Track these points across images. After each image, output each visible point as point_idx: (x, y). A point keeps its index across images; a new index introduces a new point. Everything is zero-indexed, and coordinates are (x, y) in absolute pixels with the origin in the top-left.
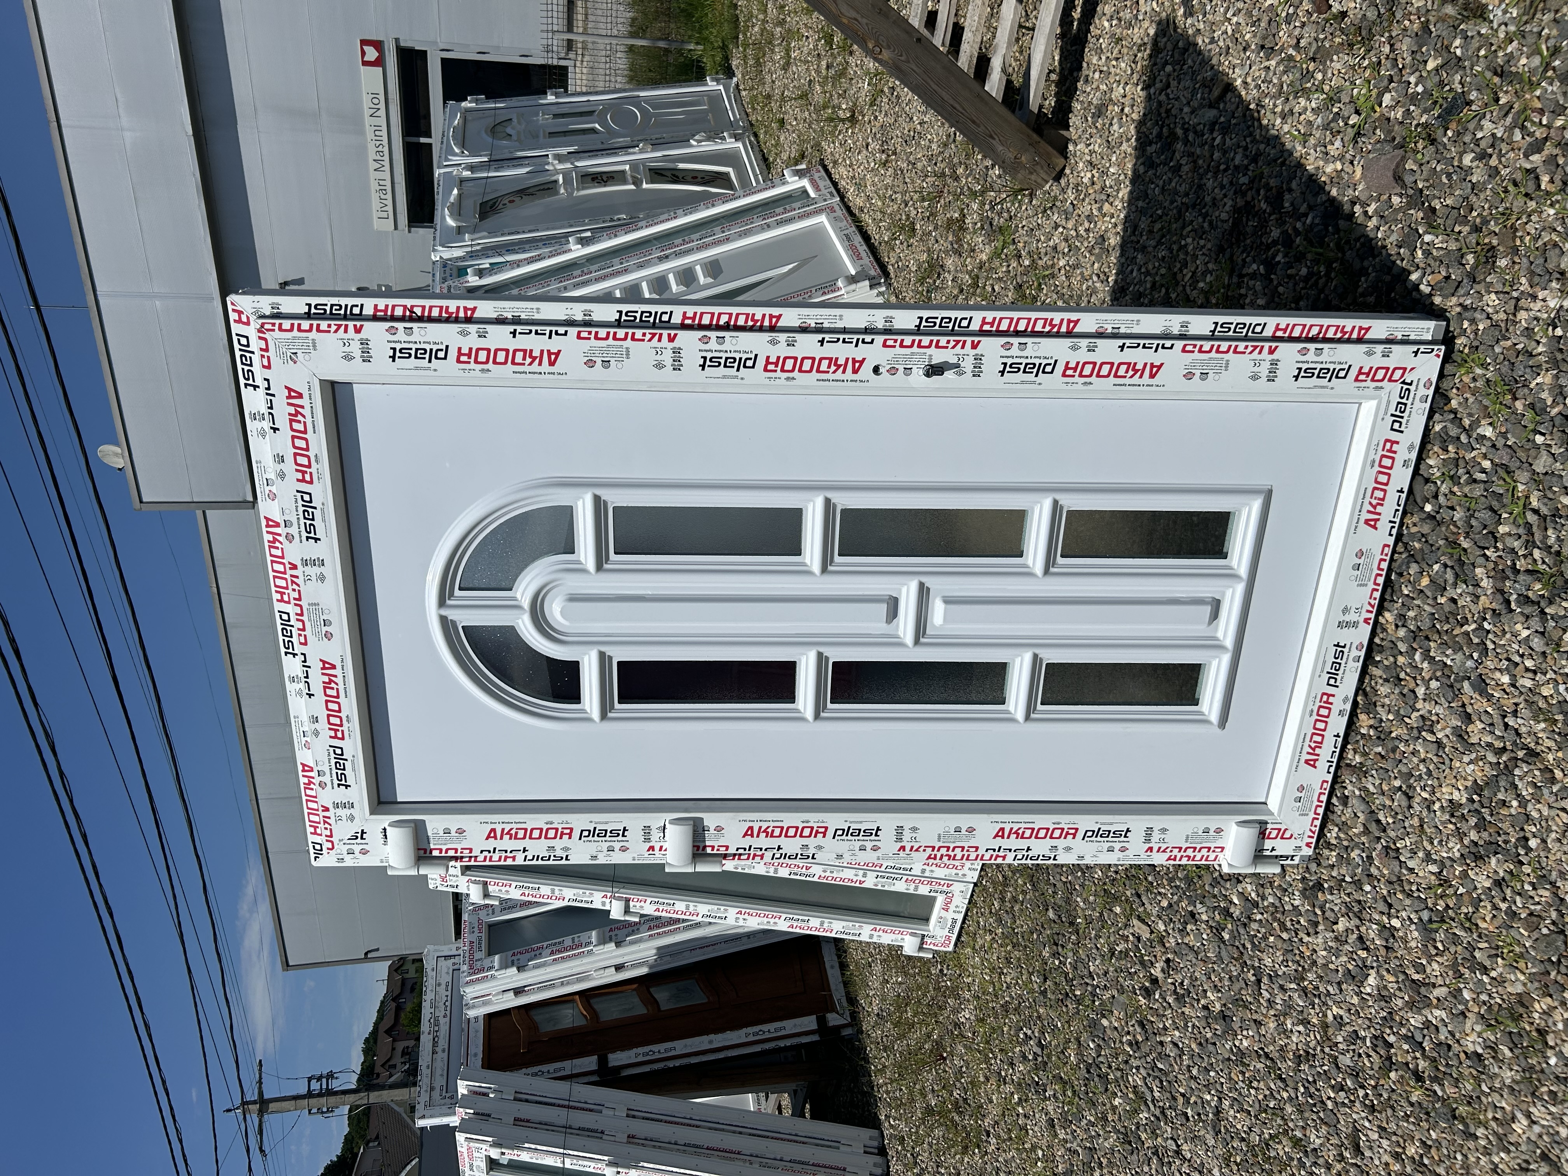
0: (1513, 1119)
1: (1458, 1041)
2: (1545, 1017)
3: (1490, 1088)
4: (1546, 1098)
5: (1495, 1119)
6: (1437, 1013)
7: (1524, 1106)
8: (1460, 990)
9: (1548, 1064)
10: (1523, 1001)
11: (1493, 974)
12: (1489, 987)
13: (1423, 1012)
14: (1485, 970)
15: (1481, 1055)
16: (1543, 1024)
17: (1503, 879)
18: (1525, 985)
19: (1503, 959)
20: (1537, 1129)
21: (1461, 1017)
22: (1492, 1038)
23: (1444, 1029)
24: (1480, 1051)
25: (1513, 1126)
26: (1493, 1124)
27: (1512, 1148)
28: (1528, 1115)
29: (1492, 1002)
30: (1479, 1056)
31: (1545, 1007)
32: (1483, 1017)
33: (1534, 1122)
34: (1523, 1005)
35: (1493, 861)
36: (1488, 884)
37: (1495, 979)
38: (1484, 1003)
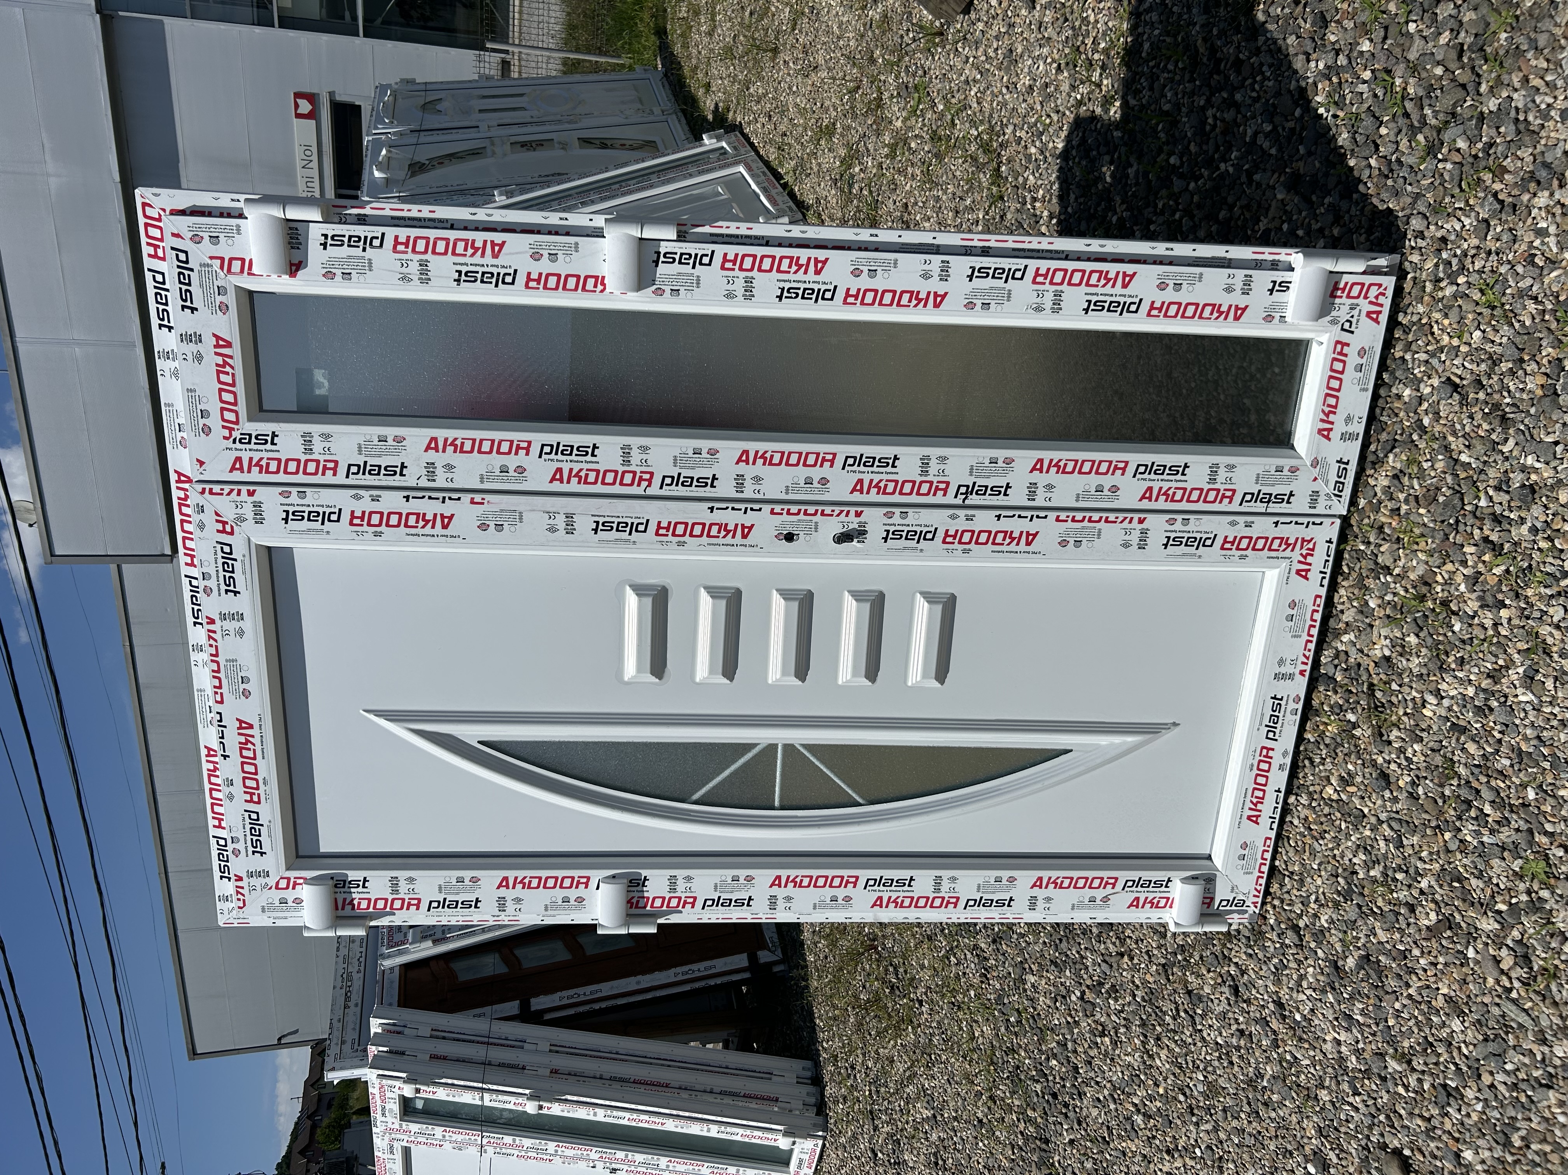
0: (1424, 703)
1: (1368, 655)
2: (1447, 587)
3: (1400, 686)
4: (1453, 666)
5: (1406, 714)
6: (1345, 638)
7: (1432, 687)
8: (1367, 603)
9: (1453, 632)
10: (1426, 582)
11: (1397, 571)
12: (1392, 585)
13: (1334, 644)
14: (1388, 570)
15: (1390, 657)
16: (1446, 594)
17: (1401, 471)
18: (1427, 563)
19: (1404, 548)
20: (1446, 702)
21: (1369, 629)
22: (1399, 635)
23: (1354, 649)
24: (1387, 653)
25: (1424, 711)
26: (1405, 719)
27: (1424, 735)
28: (1437, 693)
29: (1396, 599)
30: (1388, 659)
31: (1446, 576)
32: (1388, 617)
33: (1442, 698)
34: (1426, 584)
35: (1391, 456)
36: (1386, 483)
37: (1399, 575)
38: (1389, 603)
